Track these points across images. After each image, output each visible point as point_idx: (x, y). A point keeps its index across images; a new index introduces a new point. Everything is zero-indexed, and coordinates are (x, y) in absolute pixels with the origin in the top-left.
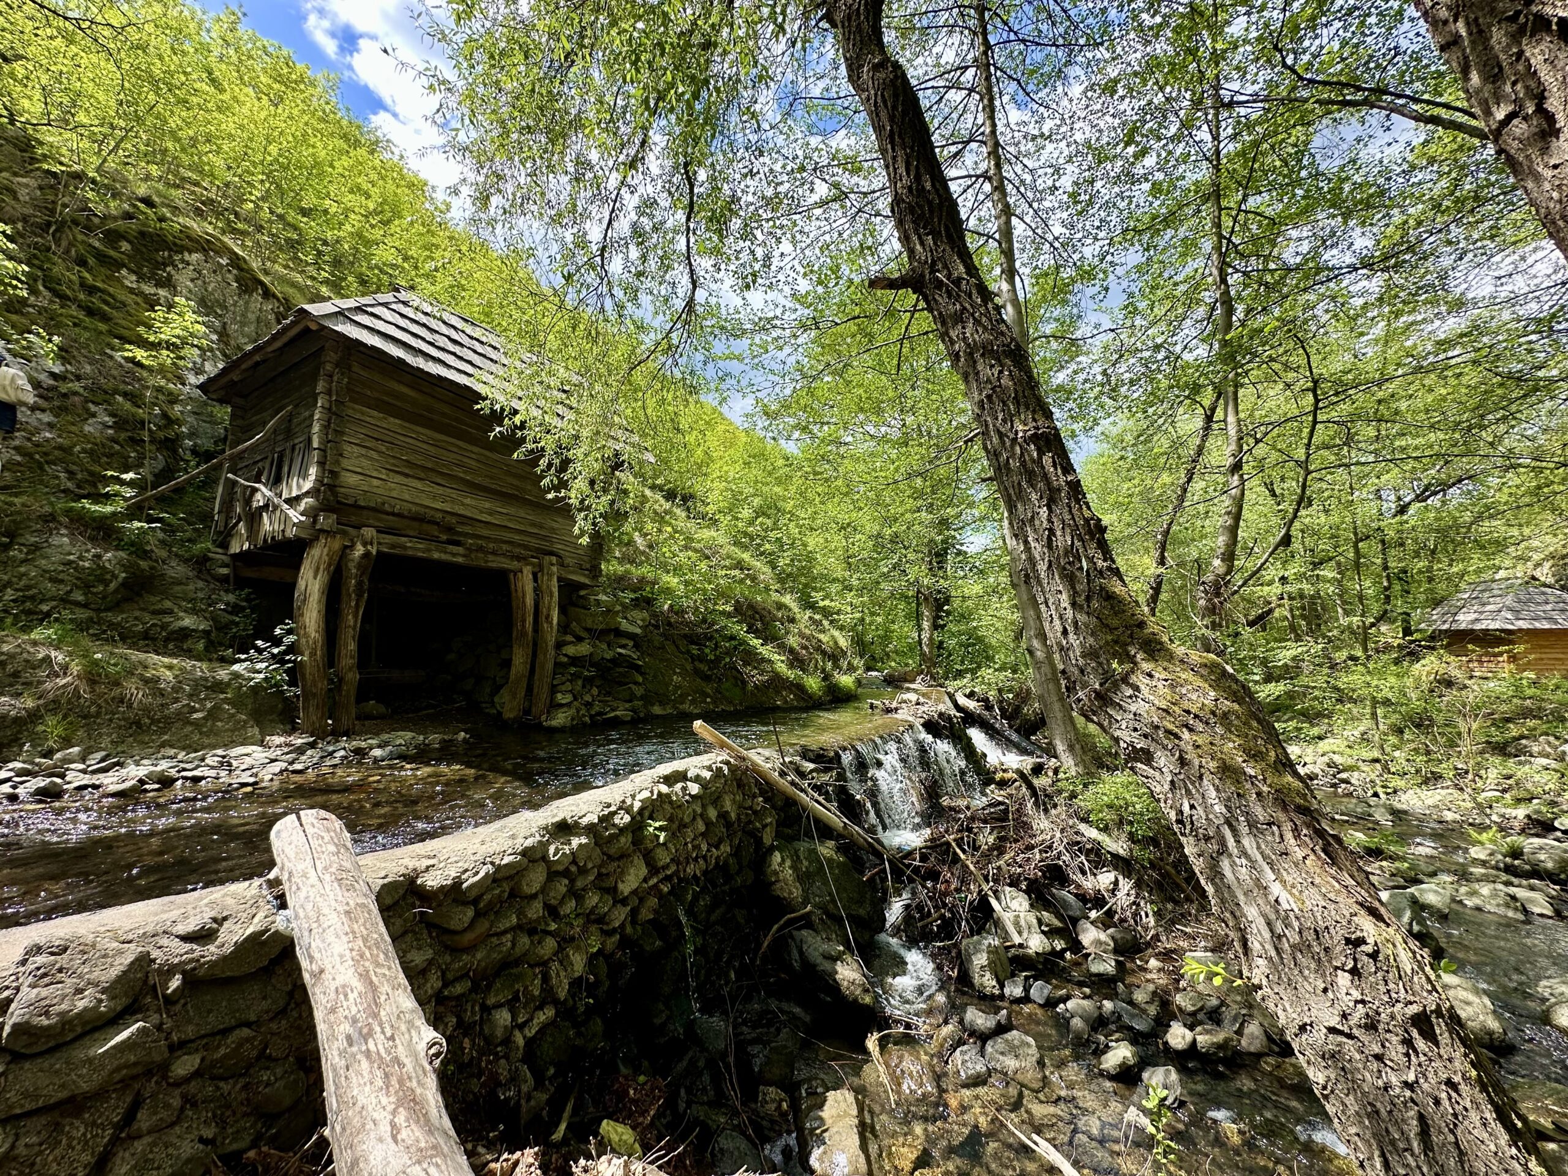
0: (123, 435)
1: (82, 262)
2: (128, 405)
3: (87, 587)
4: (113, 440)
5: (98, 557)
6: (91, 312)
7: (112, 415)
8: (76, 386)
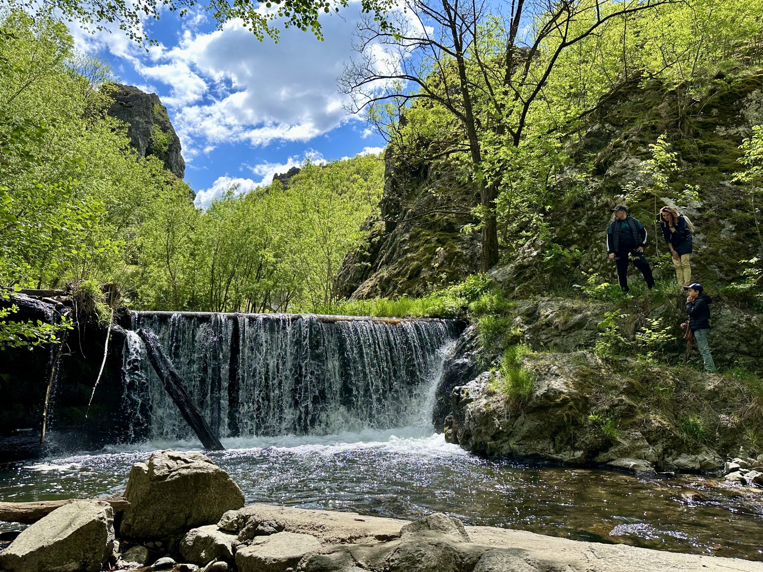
0: (742, 234)
1: (696, 135)
2: (740, 213)
3: (747, 341)
4: (738, 239)
5: (749, 319)
6: (707, 162)
7: (733, 223)
8: (710, 212)
